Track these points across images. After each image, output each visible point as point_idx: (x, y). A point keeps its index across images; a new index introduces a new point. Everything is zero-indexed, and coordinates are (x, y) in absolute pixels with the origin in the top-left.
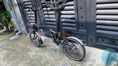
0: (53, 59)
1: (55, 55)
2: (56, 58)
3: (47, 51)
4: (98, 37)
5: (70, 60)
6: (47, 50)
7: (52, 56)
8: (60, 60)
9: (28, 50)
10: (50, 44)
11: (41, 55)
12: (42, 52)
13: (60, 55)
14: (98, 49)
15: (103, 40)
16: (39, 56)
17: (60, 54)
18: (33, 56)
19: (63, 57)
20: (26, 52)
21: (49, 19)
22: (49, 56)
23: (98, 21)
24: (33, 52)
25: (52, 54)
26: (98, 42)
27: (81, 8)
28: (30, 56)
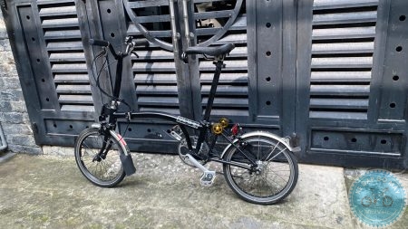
0: (191, 212)
1: (192, 202)
2: (200, 208)
3: (157, 195)
4: (313, 130)
5: (248, 207)
6: (154, 193)
7: (184, 205)
8: (219, 212)
9: (78, 201)
10: (156, 173)
11: (140, 208)
12: (137, 200)
13: (208, 198)
14: (313, 167)
15: (326, 139)
16: (133, 212)
17: (205, 195)
18: (113, 217)
19: (223, 202)
20: (70, 210)
21: (150, 88)
22: (171, 206)
23: (314, 88)
24: (103, 203)
25: (180, 199)
26: (312, 146)
27: (268, 53)
28: (94, 218)
